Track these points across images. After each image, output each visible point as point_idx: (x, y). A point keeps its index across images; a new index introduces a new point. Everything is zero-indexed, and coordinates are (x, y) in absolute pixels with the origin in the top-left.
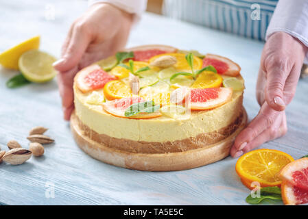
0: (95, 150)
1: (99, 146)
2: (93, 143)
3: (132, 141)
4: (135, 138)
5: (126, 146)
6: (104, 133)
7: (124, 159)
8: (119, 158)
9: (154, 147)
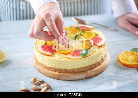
0: (69, 77)
1: (71, 74)
2: (67, 74)
3: (85, 67)
4: (86, 65)
5: (83, 70)
6: (72, 68)
7: (84, 75)
8: (82, 76)
9: (93, 66)
